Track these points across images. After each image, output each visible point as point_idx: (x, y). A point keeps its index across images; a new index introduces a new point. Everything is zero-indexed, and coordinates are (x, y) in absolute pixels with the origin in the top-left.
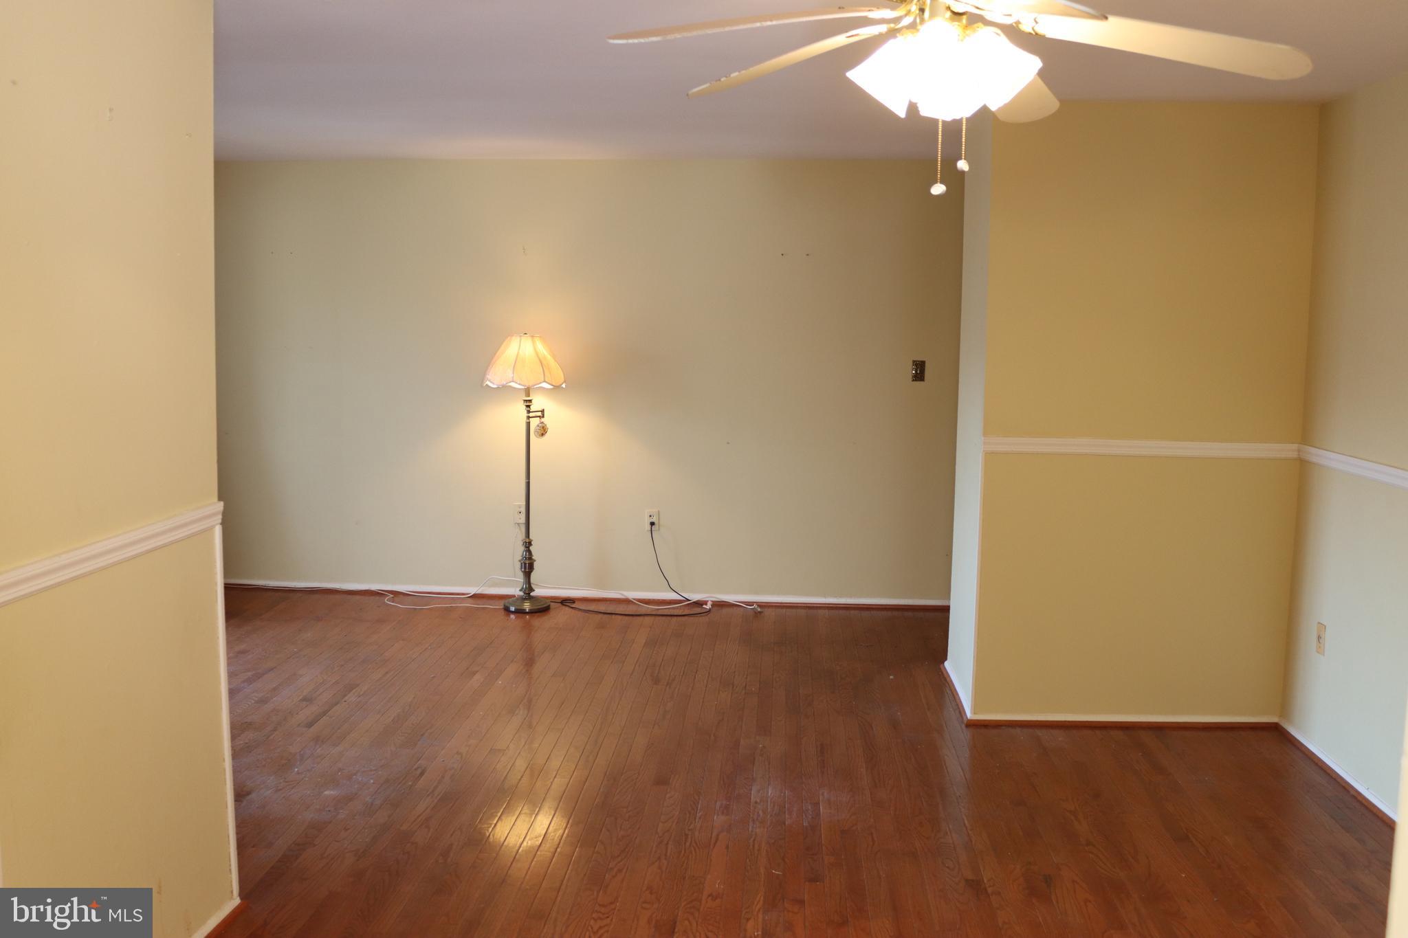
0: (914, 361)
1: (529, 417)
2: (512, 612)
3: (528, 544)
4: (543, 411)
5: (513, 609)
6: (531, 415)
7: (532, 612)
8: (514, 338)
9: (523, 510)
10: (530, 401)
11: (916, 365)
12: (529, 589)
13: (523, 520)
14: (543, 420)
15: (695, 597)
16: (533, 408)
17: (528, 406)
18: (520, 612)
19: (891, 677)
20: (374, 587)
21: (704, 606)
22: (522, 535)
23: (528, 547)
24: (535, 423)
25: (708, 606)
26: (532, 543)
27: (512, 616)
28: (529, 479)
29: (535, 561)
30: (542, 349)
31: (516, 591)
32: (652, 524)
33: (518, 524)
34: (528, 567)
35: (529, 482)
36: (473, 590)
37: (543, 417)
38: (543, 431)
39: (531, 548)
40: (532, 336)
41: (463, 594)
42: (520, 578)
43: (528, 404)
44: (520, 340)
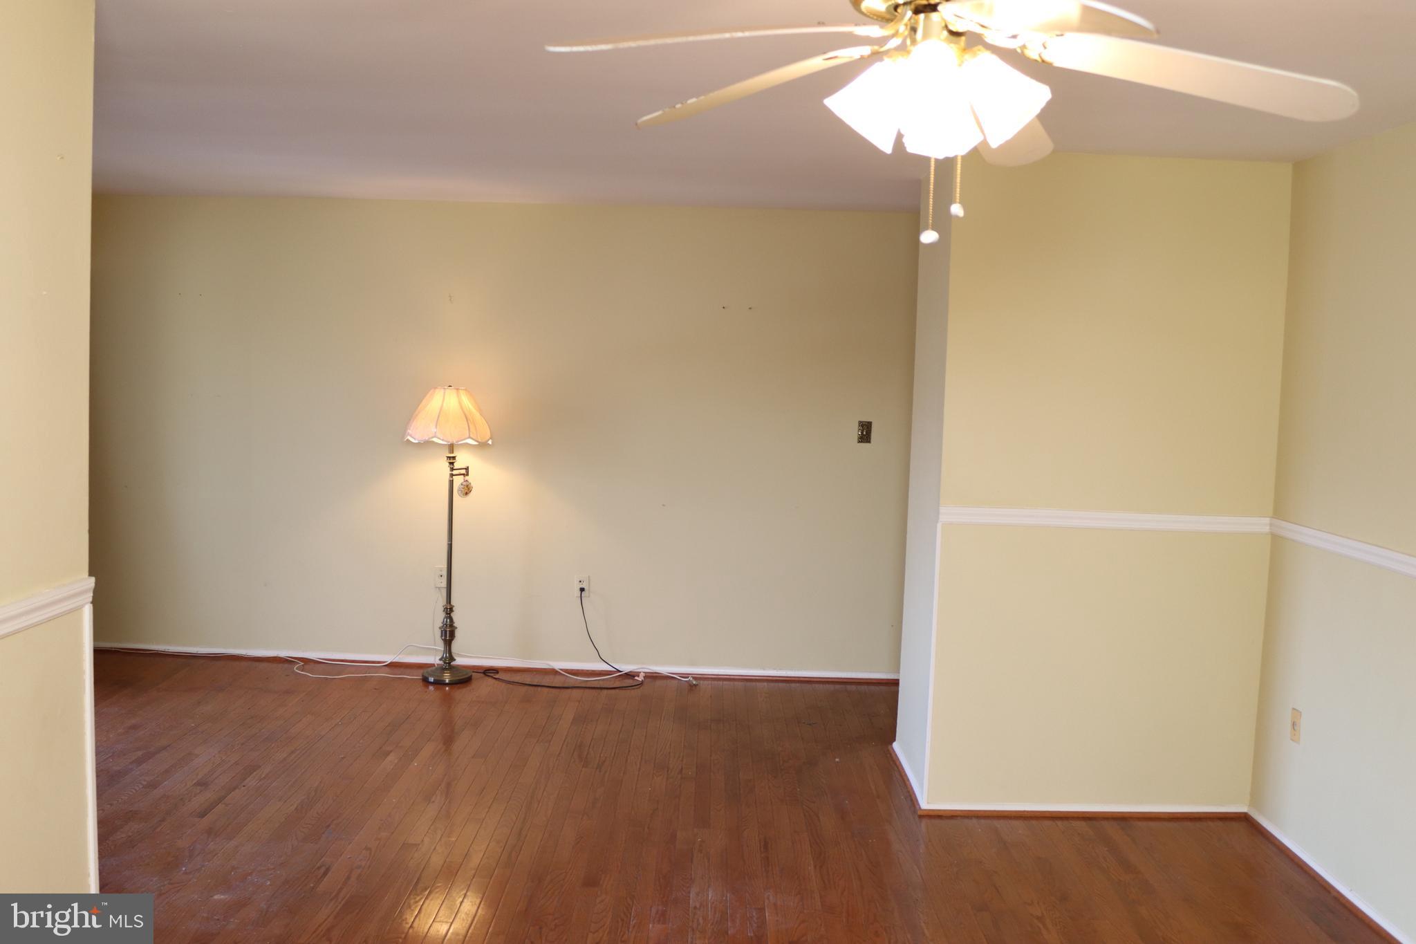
0: (860, 422)
1: (452, 475)
2: (431, 683)
3: (449, 610)
4: (467, 469)
5: (431, 679)
6: (455, 472)
7: (452, 684)
8: (437, 390)
9: (445, 573)
10: (454, 458)
11: (862, 426)
12: (449, 658)
13: (444, 584)
14: (467, 478)
15: (626, 668)
16: (456, 466)
17: (452, 463)
18: (439, 683)
19: (837, 760)
20: (283, 653)
21: (636, 678)
22: (442, 601)
23: (450, 614)
24: (458, 481)
25: (640, 679)
26: (454, 609)
27: (431, 688)
28: (451, 541)
29: (456, 628)
30: (466, 401)
31: (434, 659)
32: (582, 590)
33: (439, 588)
34: (449, 633)
35: (451, 544)
36: (389, 659)
37: (468, 475)
38: (467, 490)
39: (452, 615)
40: (457, 389)
41: (379, 662)
42: (440, 646)
43: (451, 461)
44: (444, 393)
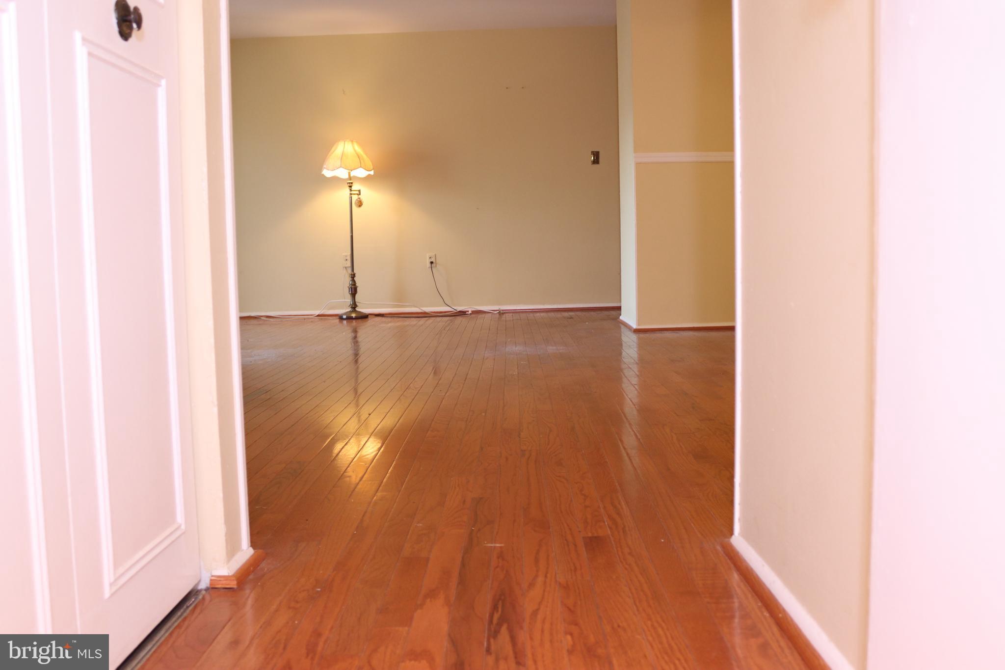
0: (592, 152)
1: (351, 194)
2: (344, 319)
3: (353, 276)
4: (359, 191)
5: (345, 317)
6: (352, 192)
7: (356, 318)
8: (340, 143)
9: (349, 258)
10: (352, 183)
11: (594, 154)
12: (354, 306)
13: (349, 265)
14: (360, 196)
15: (460, 308)
16: (353, 188)
17: (351, 187)
18: (349, 318)
21: (467, 313)
22: (349, 271)
23: (353, 278)
24: (355, 198)
25: (469, 314)
26: (356, 275)
27: (345, 322)
28: (352, 234)
30: (359, 149)
32: (432, 263)
33: (347, 263)
34: (354, 291)
36: (317, 312)
37: (360, 194)
38: (360, 204)
39: (355, 279)
40: (352, 141)
41: (311, 315)
42: (349, 300)
43: (350, 185)
44: (345, 143)
